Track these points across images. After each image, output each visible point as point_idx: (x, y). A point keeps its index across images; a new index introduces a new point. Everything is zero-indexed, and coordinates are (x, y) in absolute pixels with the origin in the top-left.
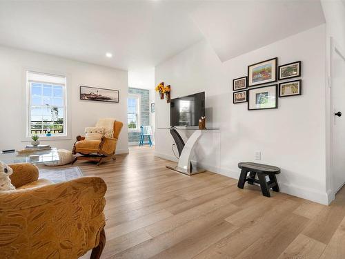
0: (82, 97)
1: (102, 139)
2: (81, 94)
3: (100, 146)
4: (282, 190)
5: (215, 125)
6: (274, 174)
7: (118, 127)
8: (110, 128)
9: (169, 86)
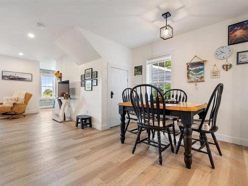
0: (3, 77)
1: (13, 104)
2: (3, 76)
3: (12, 108)
4: (93, 126)
5: (76, 97)
6: (90, 119)
7: (28, 97)
8: (22, 97)
9: (61, 74)
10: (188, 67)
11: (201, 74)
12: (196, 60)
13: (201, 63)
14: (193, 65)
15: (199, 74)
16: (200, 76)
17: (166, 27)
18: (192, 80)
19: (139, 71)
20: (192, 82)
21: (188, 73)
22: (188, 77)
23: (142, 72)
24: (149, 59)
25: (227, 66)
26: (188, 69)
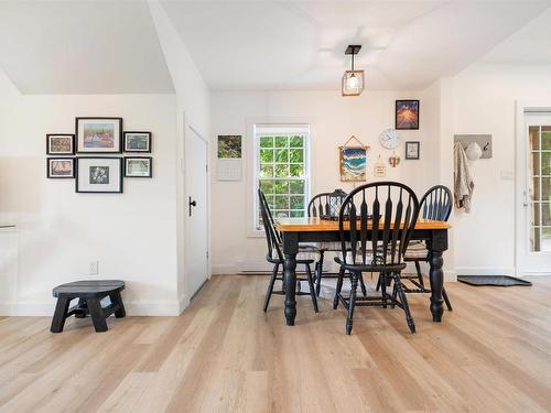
6: (117, 292)
10: (342, 153)
11: (362, 168)
12: (353, 144)
13: (362, 151)
14: (350, 151)
15: (360, 169)
16: (360, 172)
17: (353, 73)
18: (349, 177)
19: (233, 147)
20: (348, 181)
21: (342, 165)
22: (342, 172)
23: (240, 151)
24: (259, 125)
25: (395, 159)
26: (342, 158)
